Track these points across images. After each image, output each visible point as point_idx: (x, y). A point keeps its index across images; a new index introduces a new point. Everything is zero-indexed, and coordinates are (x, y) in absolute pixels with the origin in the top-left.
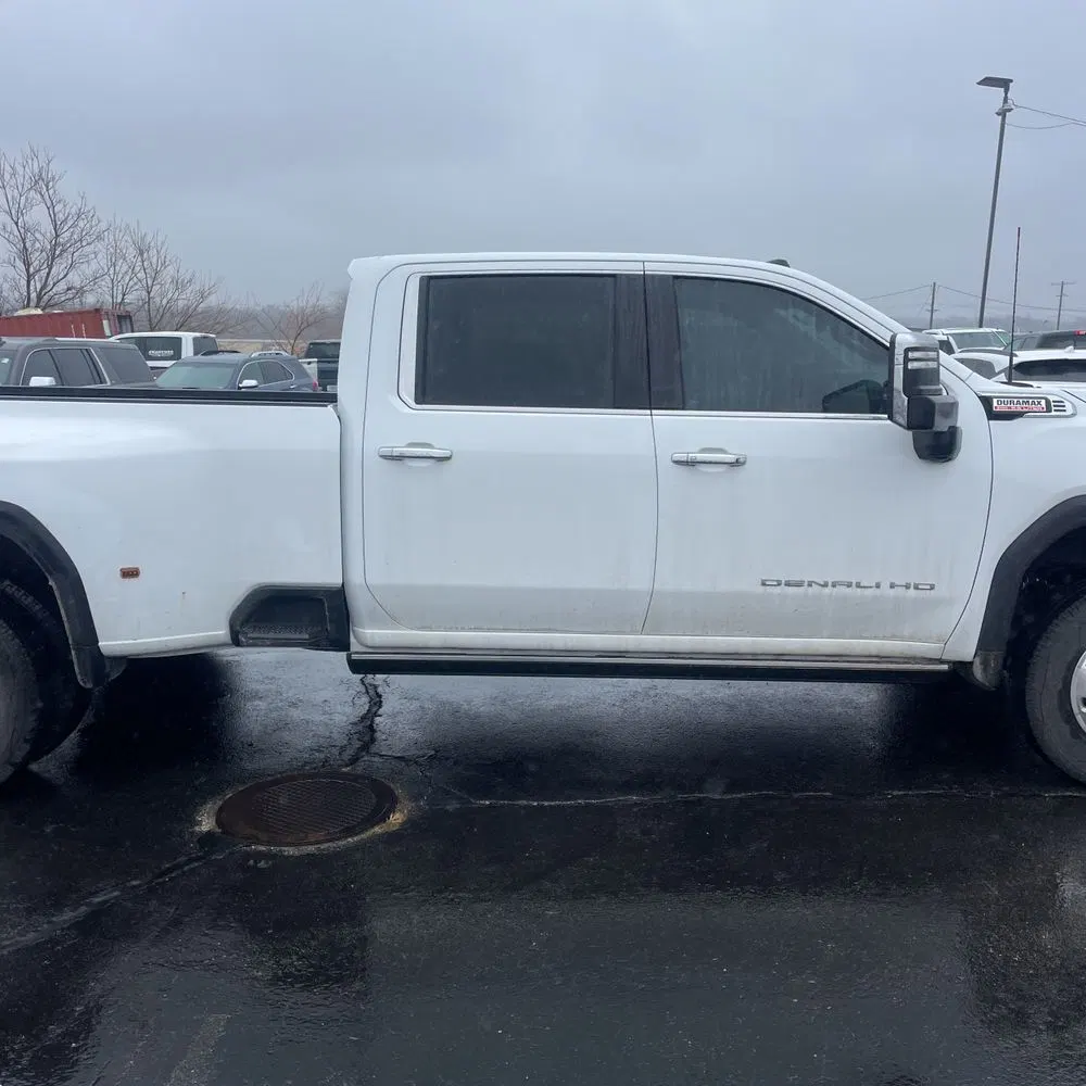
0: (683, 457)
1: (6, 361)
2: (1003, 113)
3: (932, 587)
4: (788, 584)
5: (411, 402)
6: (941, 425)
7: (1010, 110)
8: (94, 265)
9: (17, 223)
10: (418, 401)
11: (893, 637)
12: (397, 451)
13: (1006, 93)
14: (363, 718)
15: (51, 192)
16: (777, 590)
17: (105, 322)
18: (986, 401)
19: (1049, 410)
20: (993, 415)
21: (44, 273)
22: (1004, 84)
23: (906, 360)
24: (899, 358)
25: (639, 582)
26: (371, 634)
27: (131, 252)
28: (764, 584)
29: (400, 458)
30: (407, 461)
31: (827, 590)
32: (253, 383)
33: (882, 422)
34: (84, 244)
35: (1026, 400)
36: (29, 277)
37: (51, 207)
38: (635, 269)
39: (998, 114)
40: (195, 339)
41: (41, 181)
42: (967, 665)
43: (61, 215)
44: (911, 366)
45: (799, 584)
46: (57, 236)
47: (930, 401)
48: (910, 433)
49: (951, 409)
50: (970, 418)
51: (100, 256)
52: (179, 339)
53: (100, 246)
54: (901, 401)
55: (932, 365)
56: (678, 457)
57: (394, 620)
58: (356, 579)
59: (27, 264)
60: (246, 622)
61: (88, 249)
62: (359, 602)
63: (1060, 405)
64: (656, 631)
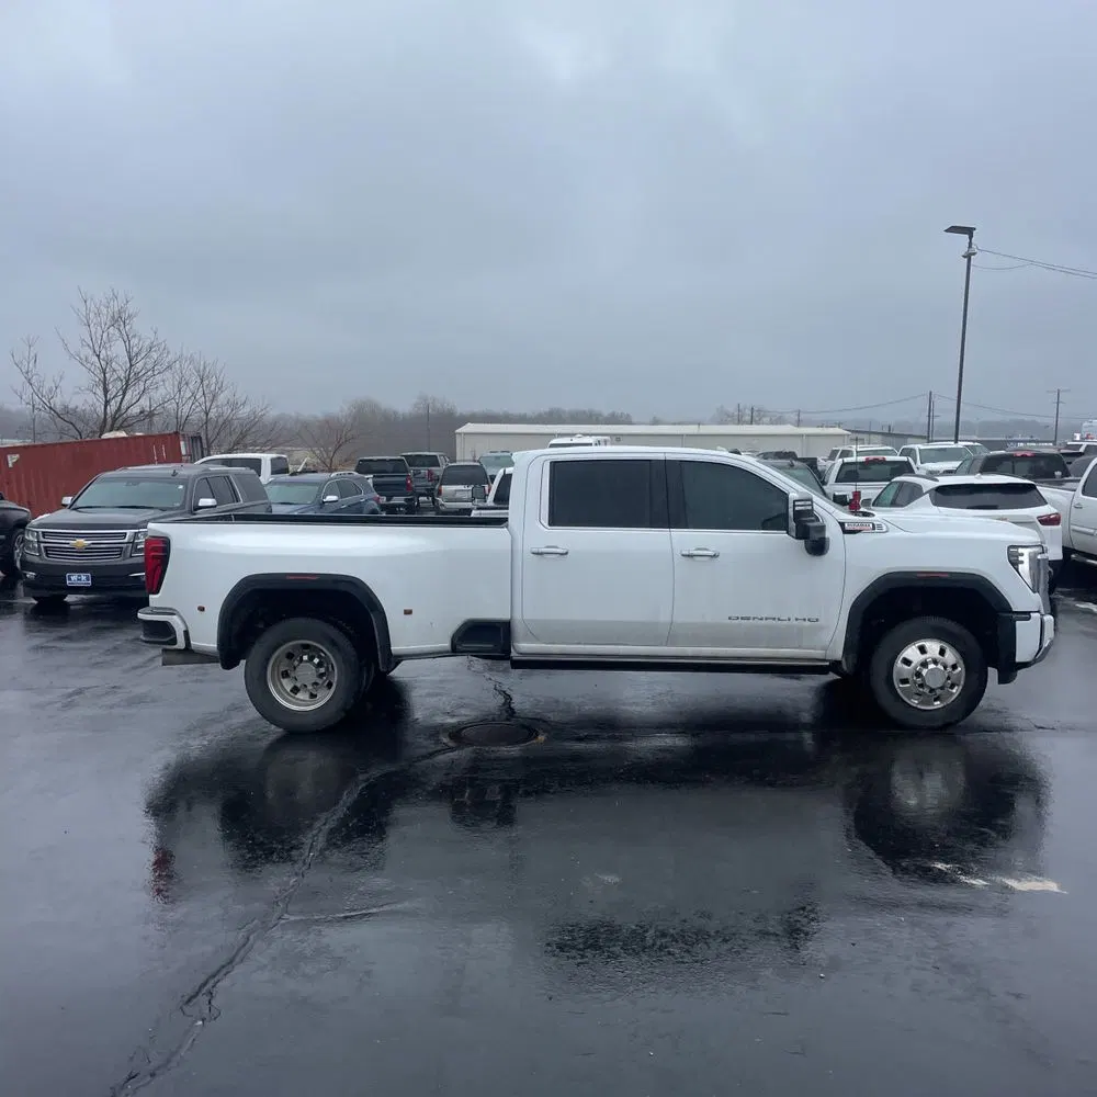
0: (687, 553)
1: (181, 487)
2: (968, 256)
3: (817, 620)
4: (742, 618)
5: (546, 524)
6: (815, 536)
7: (974, 254)
8: (162, 391)
9: (98, 356)
10: (550, 525)
11: (800, 647)
12: (540, 551)
13: (971, 238)
14: (504, 704)
15: (127, 327)
16: (737, 621)
17: (182, 443)
18: (842, 524)
19: (874, 528)
20: (845, 532)
21: (119, 399)
22: (969, 231)
23: (794, 506)
24: (791, 505)
25: (664, 618)
26: (523, 646)
27: (195, 379)
28: (730, 618)
29: (541, 554)
30: (545, 556)
31: (764, 622)
32: (334, 498)
33: (782, 535)
34: (156, 372)
35: (862, 523)
36: (107, 403)
37: (127, 340)
38: (661, 457)
39: (964, 257)
40: (272, 460)
41: (119, 320)
42: (840, 662)
43: (135, 349)
44: (797, 508)
45: (748, 619)
46: (131, 366)
47: (806, 526)
48: (802, 542)
49: (822, 528)
50: (833, 533)
51: (167, 383)
52: (259, 460)
53: (168, 374)
54: (792, 524)
55: (810, 508)
56: (684, 553)
57: (537, 639)
58: (518, 616)
59: (106, 391)
60: (460, 639)
61: (158, 378)
62: (518, 629)
63: (880, 526)
64: (673, 645)
